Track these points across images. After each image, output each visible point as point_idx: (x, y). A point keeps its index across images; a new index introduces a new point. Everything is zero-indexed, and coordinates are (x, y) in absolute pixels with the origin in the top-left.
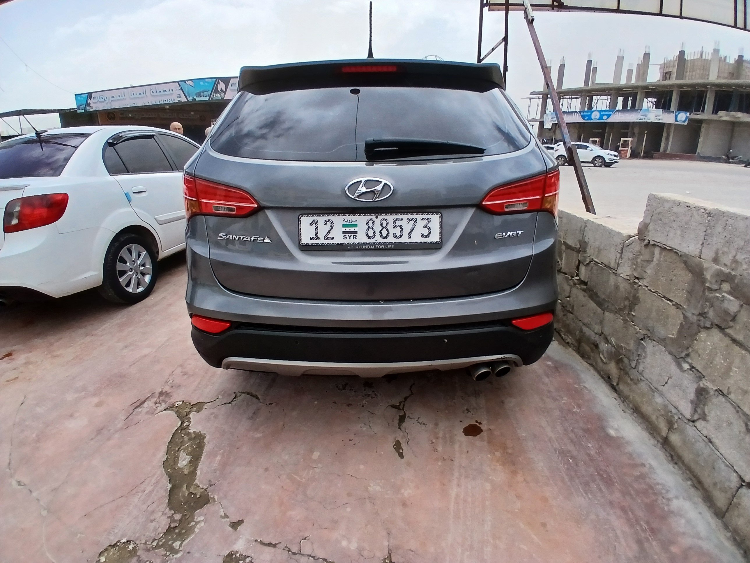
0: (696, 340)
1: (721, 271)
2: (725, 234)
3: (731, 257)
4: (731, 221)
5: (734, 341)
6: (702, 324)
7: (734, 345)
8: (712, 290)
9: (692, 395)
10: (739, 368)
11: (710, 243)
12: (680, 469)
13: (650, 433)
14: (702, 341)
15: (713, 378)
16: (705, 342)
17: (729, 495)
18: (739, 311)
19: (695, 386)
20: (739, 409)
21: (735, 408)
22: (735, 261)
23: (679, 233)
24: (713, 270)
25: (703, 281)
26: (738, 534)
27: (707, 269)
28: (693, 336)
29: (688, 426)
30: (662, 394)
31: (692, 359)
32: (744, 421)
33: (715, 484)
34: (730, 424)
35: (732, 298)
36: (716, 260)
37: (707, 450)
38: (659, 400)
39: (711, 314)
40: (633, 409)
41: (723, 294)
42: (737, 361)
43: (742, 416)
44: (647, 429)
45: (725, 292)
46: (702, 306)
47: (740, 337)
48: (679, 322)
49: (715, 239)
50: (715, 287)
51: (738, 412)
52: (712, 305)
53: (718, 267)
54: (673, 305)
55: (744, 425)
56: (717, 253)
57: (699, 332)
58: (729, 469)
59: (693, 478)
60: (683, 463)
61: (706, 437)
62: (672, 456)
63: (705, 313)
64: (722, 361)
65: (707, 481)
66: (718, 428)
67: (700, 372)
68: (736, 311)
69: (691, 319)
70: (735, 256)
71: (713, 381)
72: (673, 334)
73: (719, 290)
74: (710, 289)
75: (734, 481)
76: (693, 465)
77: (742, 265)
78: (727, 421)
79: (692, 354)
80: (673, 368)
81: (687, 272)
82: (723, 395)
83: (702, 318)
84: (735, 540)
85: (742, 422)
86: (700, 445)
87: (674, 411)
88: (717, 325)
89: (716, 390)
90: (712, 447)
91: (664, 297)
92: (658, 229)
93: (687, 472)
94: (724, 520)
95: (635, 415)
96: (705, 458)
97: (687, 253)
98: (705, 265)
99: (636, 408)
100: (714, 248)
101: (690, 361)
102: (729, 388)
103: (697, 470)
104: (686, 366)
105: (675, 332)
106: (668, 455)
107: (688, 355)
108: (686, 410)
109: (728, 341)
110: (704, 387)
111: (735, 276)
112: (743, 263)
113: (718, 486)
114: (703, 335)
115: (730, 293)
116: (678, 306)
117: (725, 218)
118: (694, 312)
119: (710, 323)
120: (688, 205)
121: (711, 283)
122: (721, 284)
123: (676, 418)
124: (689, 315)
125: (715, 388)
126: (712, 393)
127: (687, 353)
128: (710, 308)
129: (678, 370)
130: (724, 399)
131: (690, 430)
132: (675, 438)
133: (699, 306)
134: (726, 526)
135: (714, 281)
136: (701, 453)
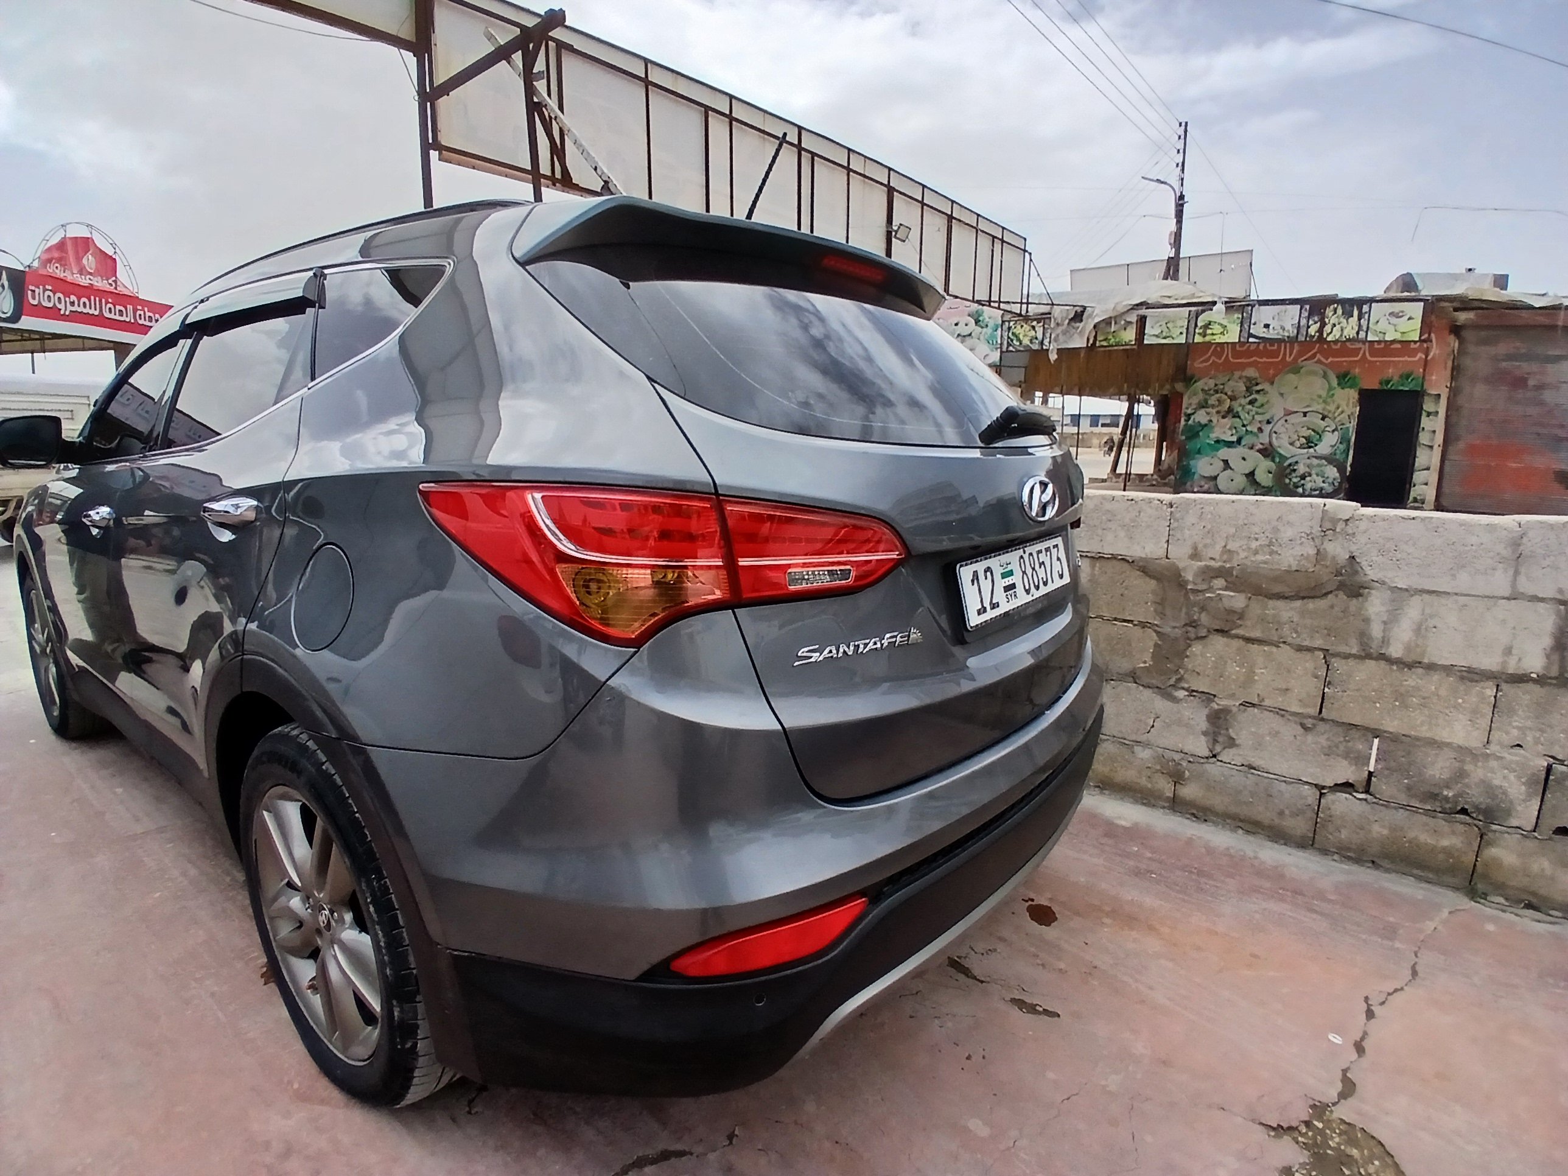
0: (1187, 657)
1: (1207, 567)
2: (1203, 524)
3: (1219, 548)
4: (1207, 509)
5: (1249, 640)
6: (1193, 636)
7: (1250, 645)
8: (1200, 591)
9: (1204, 725)
10: (1266, 668)
11: (1180, 537)
12: (1215, 824)
13: (1144, 804)
14: (1196, 655)
15: (1231, 692)
16: (1203, 655)
17: (1311, 814)
18: (1247, 606)
19: (1206, 711)
20: (1283, 712)
21: (1278, 713)
22: (1226, 550)
23: (1122, 534)
24: (1195, 568)
25: (1181, 584)
26: (1349, 849)
27: (1185, 569)
28: (1182, 655)
29: (1207, 766)
30: (1147, 745)
31: (1187, 682)
32: (1296, 723)
33: (1281, 813)
34: (1275, 734)
35: (1232, 594)
36: (1195, 555)
37: (1251, 779)
38: (1144, 754)
39: (1204, 618)
40: (1099, 787)
41: (1218, 592)
42: (1260, 660)
43: (1290, 718)
44: (1136, 801)
45: (1220, 589)
46: (1187, 614)
47: (1257, 634)
48: (1152, 644)
49: (1187, 532)
50: (1204, 587)
51: (1283, 716)
52: (1203, 609)
53: (1203, 563)
54: (1135, 625)
55: (1299, 727)
56: (1196, 549)
57: (1190, 646)
58: (1297, 785)
59: (1240, 824)
60: (1216, 814)
61: (1243, 765)
62: (1193, 815)
63: (1195, 621)
64: (1238, 669)
65: (1266, 815)
66: (1259, 745)
67: (1208, 693)
68: (1243, 606)
69: (1172, 635)
70: (1225, 546)
71: (1232, 696)
72: (1145, 662)
73: (1210, 589)
74: (1196, 591)
75: (1311, 794)
76: (1233, 809)
77: (1238, 554)
78: (1270, 733)
79: (1185, 676)
80: (1160, 704)
81: (1147, 579)
82: (1254, 705)
83: (1190, 629)
84: (1349, 858)
85: (1294, 725)
86: (1238, 779)
87: (1177, 757)
88: (1217, 630)
89: (1241, 704)
90: (1256, 772)
91: (1115, 619)
92: (1082, 535)
93: (1228, 821)
94: (1316, 845)
95: (1107, 792)
96: (1250, 792)
97: (1144, 556)
98: (1181, 565)
99: (1102, 782)
100: (1189, 543)
101: (1186, 686)
102: (1258, 695)
103: (1244, 811)
104: (1181, 694)
105: (1148, 657)
106: (1189, 816)
107: (1180, 680)
108: (1200, 746)
109: (1237, 643)
110: (1220, 707)
111: (1233, 568)
112: (1240, 551)
113: (1287, 812)
114: (1196, 648)
115: (1226, 589)
116: (1143, 625)
117: (1199, 506)
118: (1174, 624)
119: (1205, 630)
120: (1130, 498)
121: (1195, 584)
122: (1210, 582)
123: (1184, 764)
124: (1167, 630)
125: (1237, 704)
126: (1235, 709)
127: (1178, 677)
128: (1200, 613)
129: (1168, 704)
130: (1256, 710)
131: (1213, 769)
132: (1189, 791)
133: (1183, 614)
134: (1325, 852)
135: (1199, 580)
136: (1241, 788)
